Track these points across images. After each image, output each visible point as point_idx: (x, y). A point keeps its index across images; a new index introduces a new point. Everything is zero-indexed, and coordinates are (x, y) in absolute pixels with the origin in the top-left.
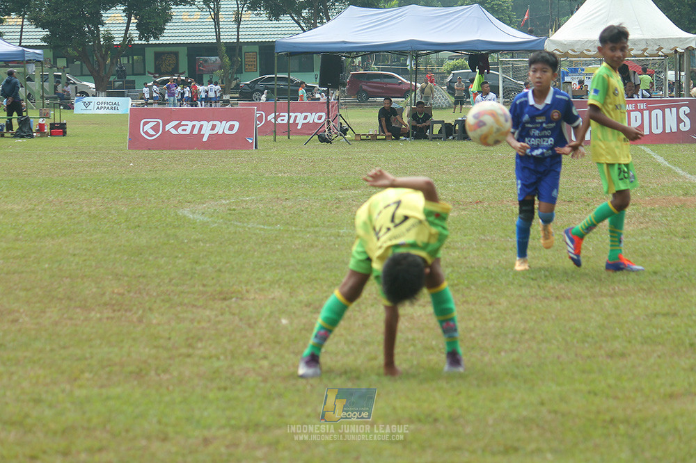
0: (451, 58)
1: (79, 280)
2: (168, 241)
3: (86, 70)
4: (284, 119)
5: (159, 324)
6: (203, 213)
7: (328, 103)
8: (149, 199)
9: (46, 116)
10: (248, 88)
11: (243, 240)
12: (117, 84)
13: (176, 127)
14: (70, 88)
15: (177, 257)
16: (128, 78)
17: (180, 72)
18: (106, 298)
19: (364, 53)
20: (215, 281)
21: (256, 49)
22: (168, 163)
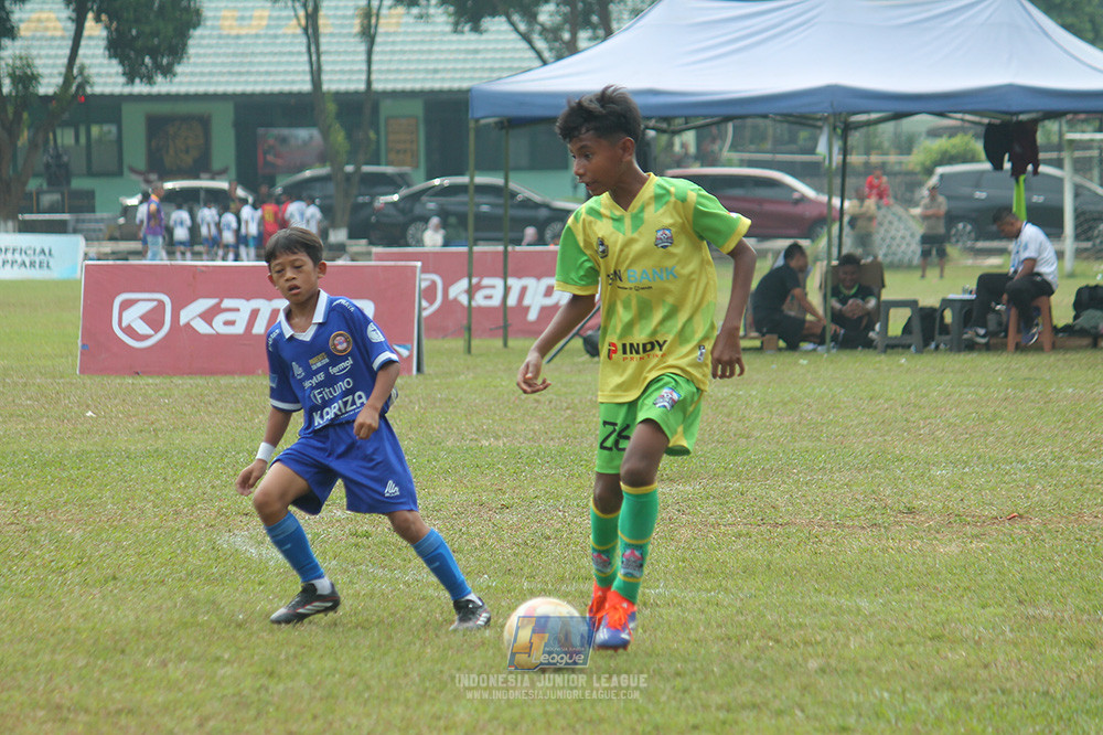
0: (934, 133)
2: (194, 615)
4: (491, 293)
8: (139, 505)
10: (395, 213)
11: (392, 614)
12: (47, 198)
13: (208, 316)
15: (217, 659)
16: (78, 184)
17: (217, 165)
19: (701, 122)
21: (417, 108)
22: (188, 409)
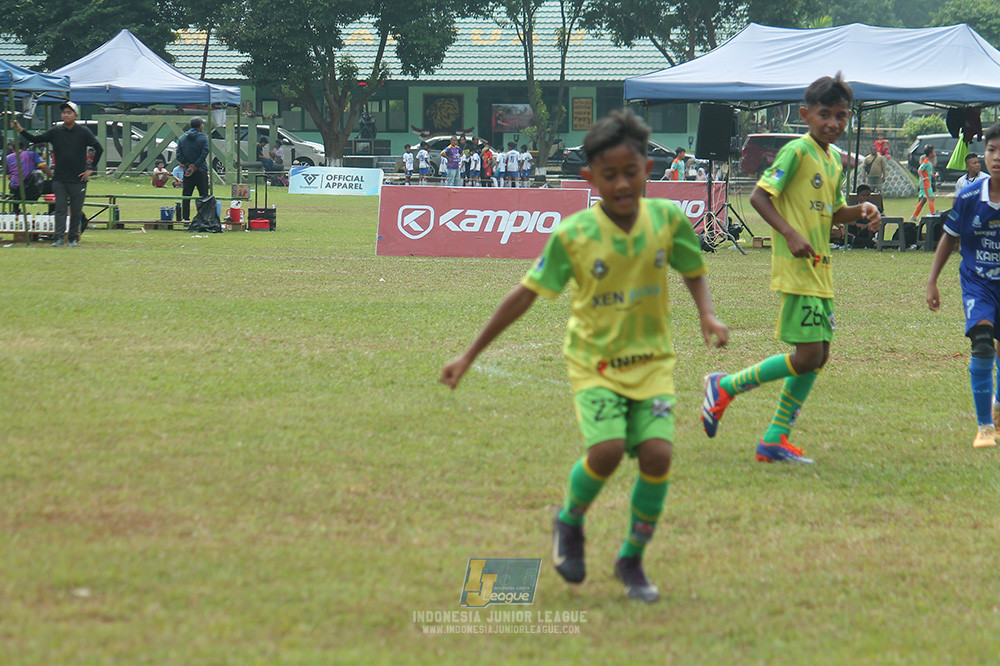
0: (917, 114)
1: (293, 469)
2: (441, 407)
3: (310, 122)
5: (423, 546)
6: (499, 364)
7: (710, 184)
8: (409, 337)
9: (242, 196)
10: (577, 158)
11: (565, 409)
12: (361, 146)
13: (457, 220)
14: (283, 152)
15: (454, 435)
16: (380, 136)
17: (466, 127)
18: (337, 500)
19: (771, 104)
20: (516, 476)
21: (592, 92)
22: (443, 278)
